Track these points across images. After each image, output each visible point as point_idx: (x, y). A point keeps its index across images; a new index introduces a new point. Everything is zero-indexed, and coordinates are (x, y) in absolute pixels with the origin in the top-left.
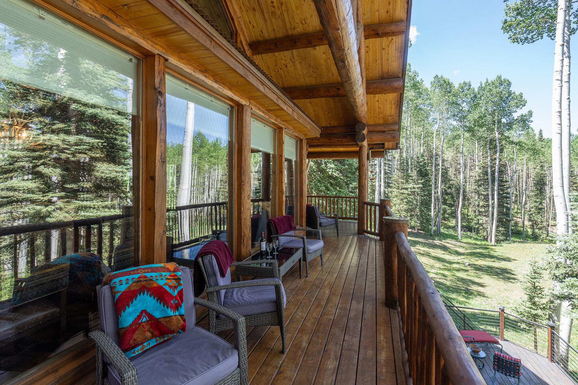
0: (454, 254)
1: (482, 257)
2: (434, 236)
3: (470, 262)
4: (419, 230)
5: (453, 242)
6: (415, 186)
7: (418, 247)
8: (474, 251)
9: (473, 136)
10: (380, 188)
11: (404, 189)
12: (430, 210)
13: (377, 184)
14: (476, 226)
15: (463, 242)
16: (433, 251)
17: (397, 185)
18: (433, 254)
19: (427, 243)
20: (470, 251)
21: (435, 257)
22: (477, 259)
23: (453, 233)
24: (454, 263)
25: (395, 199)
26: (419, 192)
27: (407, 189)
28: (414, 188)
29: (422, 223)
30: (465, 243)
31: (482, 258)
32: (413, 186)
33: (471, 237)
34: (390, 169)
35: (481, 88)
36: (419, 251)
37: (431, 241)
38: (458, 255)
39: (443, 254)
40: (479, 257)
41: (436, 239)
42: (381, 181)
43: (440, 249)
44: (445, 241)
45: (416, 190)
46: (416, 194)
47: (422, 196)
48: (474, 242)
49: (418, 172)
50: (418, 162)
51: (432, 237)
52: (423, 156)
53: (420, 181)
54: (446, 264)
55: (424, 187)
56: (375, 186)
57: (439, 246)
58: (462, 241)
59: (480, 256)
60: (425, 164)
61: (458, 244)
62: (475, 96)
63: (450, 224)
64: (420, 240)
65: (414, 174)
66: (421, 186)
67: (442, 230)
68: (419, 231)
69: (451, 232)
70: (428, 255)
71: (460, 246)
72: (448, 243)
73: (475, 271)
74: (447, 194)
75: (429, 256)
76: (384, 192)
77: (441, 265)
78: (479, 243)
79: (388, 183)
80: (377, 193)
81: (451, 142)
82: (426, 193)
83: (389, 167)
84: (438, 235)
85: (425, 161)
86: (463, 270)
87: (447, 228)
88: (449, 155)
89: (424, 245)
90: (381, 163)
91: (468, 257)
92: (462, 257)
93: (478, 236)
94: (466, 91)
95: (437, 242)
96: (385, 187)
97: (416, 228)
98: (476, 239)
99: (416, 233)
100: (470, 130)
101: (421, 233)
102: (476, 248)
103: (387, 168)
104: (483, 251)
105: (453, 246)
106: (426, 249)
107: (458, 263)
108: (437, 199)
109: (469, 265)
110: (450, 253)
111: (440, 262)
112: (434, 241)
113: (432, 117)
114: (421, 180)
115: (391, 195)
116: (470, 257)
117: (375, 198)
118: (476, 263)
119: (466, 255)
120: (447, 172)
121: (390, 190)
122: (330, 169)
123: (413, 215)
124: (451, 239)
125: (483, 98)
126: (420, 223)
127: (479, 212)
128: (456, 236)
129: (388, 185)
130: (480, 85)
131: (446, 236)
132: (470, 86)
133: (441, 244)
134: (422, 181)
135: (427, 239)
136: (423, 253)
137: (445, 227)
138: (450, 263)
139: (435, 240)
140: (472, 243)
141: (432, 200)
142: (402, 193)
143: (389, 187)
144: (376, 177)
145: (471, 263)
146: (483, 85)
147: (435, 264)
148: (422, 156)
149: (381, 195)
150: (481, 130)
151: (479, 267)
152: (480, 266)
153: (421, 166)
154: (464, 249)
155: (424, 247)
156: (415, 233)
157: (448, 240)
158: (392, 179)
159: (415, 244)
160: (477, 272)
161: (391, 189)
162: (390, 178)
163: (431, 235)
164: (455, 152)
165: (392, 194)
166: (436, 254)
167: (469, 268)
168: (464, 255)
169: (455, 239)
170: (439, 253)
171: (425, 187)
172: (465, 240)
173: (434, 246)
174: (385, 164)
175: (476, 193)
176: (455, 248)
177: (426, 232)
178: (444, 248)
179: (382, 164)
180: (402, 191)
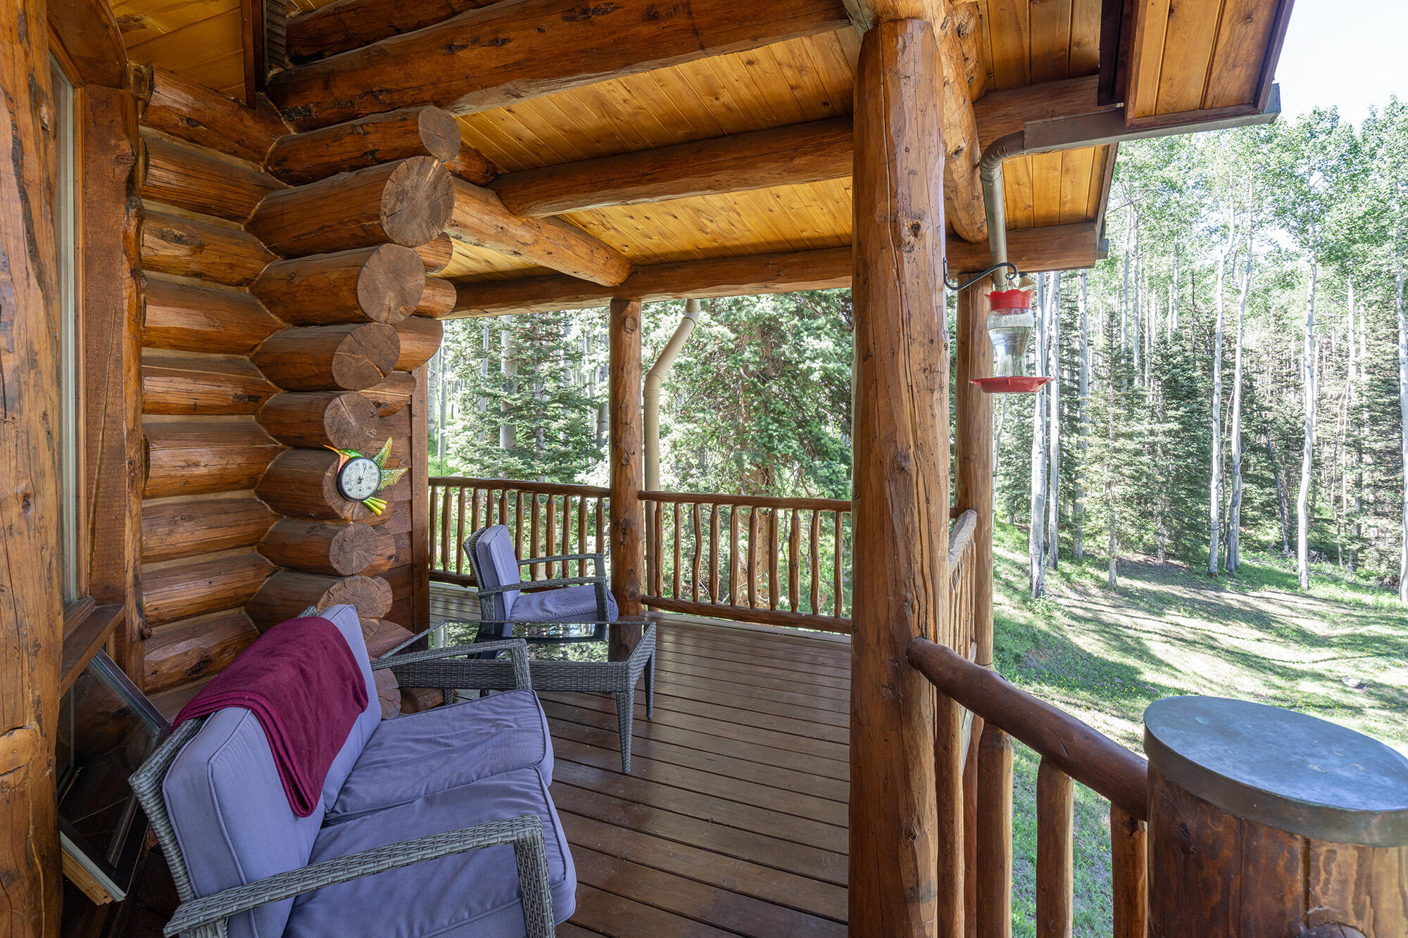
0: (1297, 642)
1: (1400, 657)
2: (1220, 578)
3: (1361, 675)
4: (1168, 555)
5: (1282, 595)
6: (1157, 427)
7: (1173, 615)
8: (1363, 630)
9: (1344, 271)
10: (1048, 433)
11: (1123, 435)
12: (1206, 498)
13: (1037, 422)
14: (1355, 547)
15: (1315, 598)
16: (1222, 629)
17: (1102, 425)
18: (1226, 642)
19: (1199, 602)
20: (1348, 631)
21: (1232, 653)
22: (1382, 661)
23: (1277, 568)
24: (1301, 675)
25: (1096, 467)
26: (1169, 446)
27: (1130, 436)
28: (1152, 433)
29: (1177, 536)
30: (1325, 600)
31: (1398, 661)
32: (1149, 427)
33: (1336, 581)
34: (1076, 378)
35: (1373, 124)
36: (1177, 629)
37: (1211, 594)
38: (1312, 645)
39: (1259, 640)
40: (1388, 655)
41: (1228, 588)
42: (1048, 415)
43: (1247, 621)
44: (1255, 594)
45: (1161, 438)
46: (1159, 451)
47: (1178, 457)
48: (1350, 595)
49: (1166, 384)
50: (1165, 357)
51: (1212, 582)
52: (1181, 339)
53: (1172, 413)
54: (1276, 680)
55: (1184, 430)
56: (1030, 427)
57: (1240, 611)
58: (1310, 592)
59: (1389, 650)
60: (1187, 361)
61: (1302, 603)
62: (1355, 149)
63: (1263, 538)
64: (1177, 590)
65: (1152, 392)
66: (1175, 426)
67: (1242, 559)
68: (1170, 561)
69: (1270, 563)
70: (1210, 645)
71: (1309, 612)
72: (1268, 600)
73: (1386, 713)
74: (1255, 449)
75: (1213, 648)
76: (1060, 443)
77: (1259, 682)
78: (1368, 599)
79: (1072, 419)
80: (1036, 450)
81: (1259, 300)
82: (1193, 448)
83: (1073, 372)
84: (1230, 575)
85: (1187, 354)
86: (1344, 707)
87: (1255, 550)
88: (1254, 336)
89: (1194, 608)
90: (1049, 359)
91: (1349, 654)
92: (1326, 653)
93: (1358, 575)
94: (1322, 137)
95: (1231, 597)
96: (1061, 432)
97: (1160, 552)
98: (1354, 586)
99: (1160, 567)
100: (1336, 255)
101: (1177, 566)
102: (1364, 621)
103: (1066, 375)
104: (1395, 633)
105: (1287, 612)
106: (1199, 623)
107: (1318, 677)
108: (1227, 463)
109: (1360, 686)
110: (1281, 636)
111: (1255, 673)
112: (1223, 594)
113: (1205, 224)
114: (1177, 409)
115: (1080, 456)
116: (1356, 654)
117: (1030, 463)
118: (1382, 678)
119: (1338, 645)
120: (1251, 387)
121: (1075, 439)
122: (813, 359)
123: (1151, 514)
124: (1274, 588)
125: (1380, 152)
126: (1170, 537)
127: (1361, 501)
128: (1290, 576)
129: (1071, 425)
130: (1368, 115)
131: (1258, 578)
132: (1335, 119)
133: (1245, 603)
134: (1180, 413)
135: (1199, 587)
136: (1190, 637)
137: (1249, 547)
138: (1291, 675)
139: (1222, 590)
140: (1346, 600)
141: (1210, 469)
142: (1118, 451)
143: (1075, 430)
144: (1034, 401)
145: (1367, 678)
146: (1380, 115)
147: (1236, 680)
148: (1178, 338)
149: (1049, 456)
150: (1378, 251)
151: (1396, 695)
152: (1399, 691)
153: (1175, 367)
154: (1326, 624)
155: (1191, 615)
156: (1155, 567)
157: (1267, 591)
158: (1084, 408)
159: (1161, 605)
160: (1398, 716)
161: (1081, 439)
162: (1078, 403)
163: (1210, 574)
164: (1272, 328)
165: (1084, 452)
166: (1236, 643)
167: (1359, 699)
168: (1330, 646)
169: (1290, 587)
170: (1243, 636)
171: (1188, 431)
172: (1321, 590)
173: (1225, 613)
174: (1062, 361)
175: (1349, 445)
176: (1295, 620)
177: (1191, 563)
178: (1261, 620)
179: (1053, 362)
180: (1117, 445)
